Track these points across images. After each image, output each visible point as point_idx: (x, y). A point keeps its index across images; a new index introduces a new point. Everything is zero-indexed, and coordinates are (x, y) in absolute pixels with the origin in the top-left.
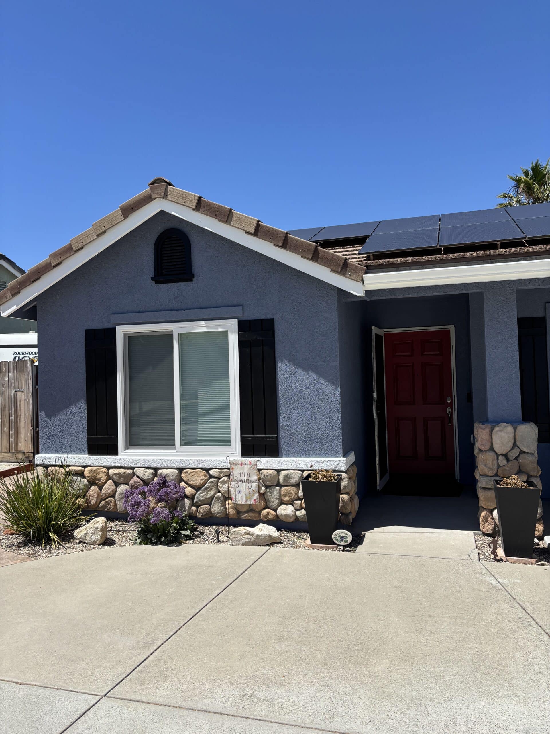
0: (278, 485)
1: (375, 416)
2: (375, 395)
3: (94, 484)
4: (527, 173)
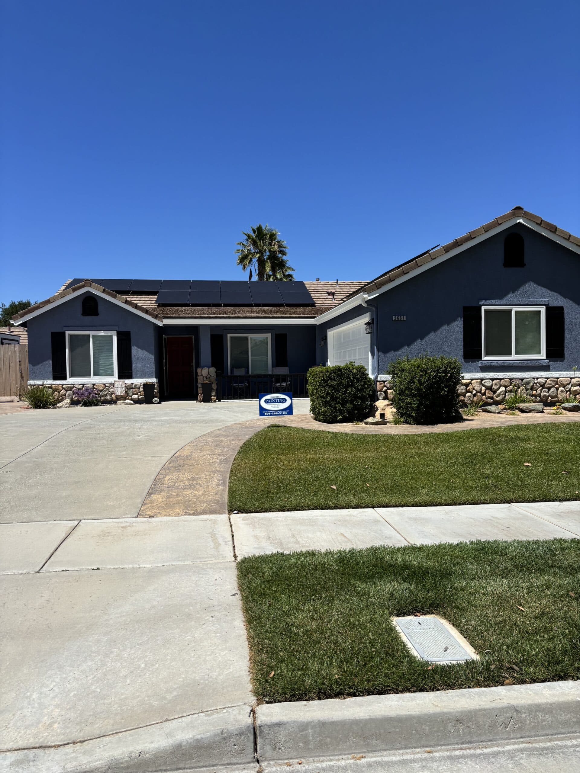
0: (132, 388)
1: (164, 368)
2: (164, 361)
3: (56, 391)
4: (254, 231)
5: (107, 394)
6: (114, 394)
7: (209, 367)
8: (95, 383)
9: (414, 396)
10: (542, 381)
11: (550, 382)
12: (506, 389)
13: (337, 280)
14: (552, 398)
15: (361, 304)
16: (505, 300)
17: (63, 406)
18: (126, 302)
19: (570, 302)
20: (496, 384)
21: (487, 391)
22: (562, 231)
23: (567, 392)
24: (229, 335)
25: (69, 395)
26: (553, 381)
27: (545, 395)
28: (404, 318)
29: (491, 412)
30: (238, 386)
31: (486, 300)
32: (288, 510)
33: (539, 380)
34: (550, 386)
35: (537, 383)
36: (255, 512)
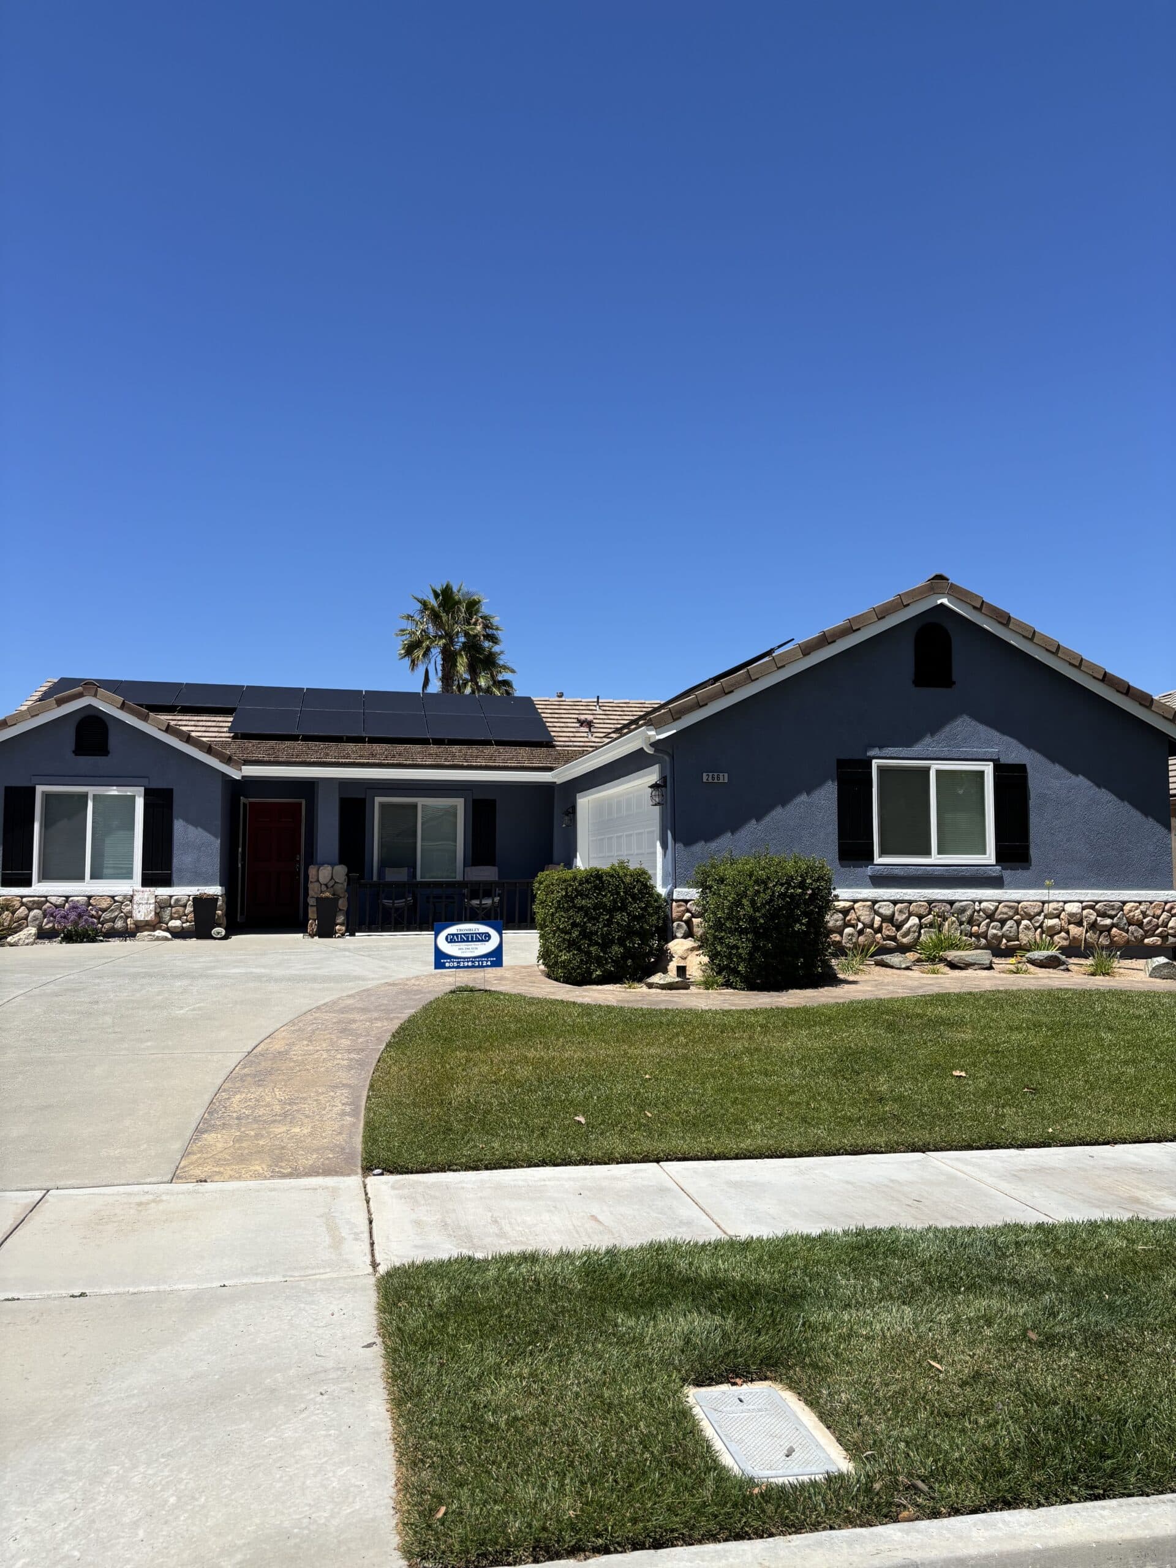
0: (170, 906)
1: (240, 865)
2: (240, 850)
3: (7, 910)
4: (436, 595)
5: (116, 917)
6: (131, 917)
7: (333, 865)
8: (93, 894)
9: (742, 932)
10: (991, 906)
11: (1005, 910)
12: (920, 921)
13: (598, 697)
14: (1008, 941)
15: (642, 749)
16: (917, 749)
17: (21, 942)
18: (169, 729)
19: (1038, 756)
20: (901, 911)
21: (884, 925)
22: (1020, 624)
23: (1036, 929)
24: (378, 800)
25: (35, 919)
26: (1010, 907)
27: (995, 935)
28: (724, 778)
29: (892, 967)
30: (393, 903)
31: (881, 747)
32: (487, 1168)
33: (984, 905)
34: (1005, 916)
35: (980, 910)
36: (417, 1172)
